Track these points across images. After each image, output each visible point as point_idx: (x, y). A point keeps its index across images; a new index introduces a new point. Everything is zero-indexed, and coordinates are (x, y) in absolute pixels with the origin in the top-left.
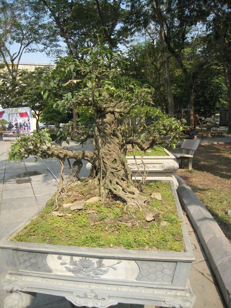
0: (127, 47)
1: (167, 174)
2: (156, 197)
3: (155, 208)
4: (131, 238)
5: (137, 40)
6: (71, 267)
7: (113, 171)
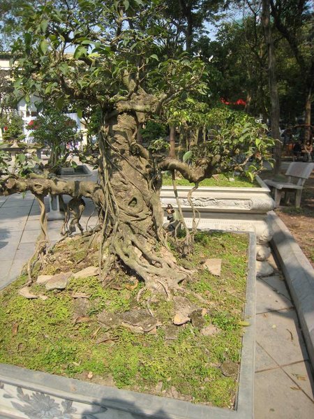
0: (217, 26)
1: (256, 215)
2: (209, 269)
3: (199, 296)
4: (133, 361)
5: (231, 15)
6: (22, 404)
7: (130, 219)
